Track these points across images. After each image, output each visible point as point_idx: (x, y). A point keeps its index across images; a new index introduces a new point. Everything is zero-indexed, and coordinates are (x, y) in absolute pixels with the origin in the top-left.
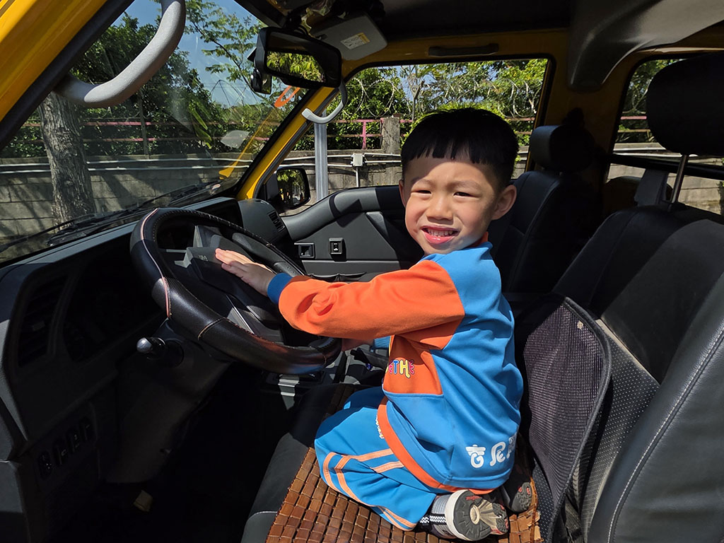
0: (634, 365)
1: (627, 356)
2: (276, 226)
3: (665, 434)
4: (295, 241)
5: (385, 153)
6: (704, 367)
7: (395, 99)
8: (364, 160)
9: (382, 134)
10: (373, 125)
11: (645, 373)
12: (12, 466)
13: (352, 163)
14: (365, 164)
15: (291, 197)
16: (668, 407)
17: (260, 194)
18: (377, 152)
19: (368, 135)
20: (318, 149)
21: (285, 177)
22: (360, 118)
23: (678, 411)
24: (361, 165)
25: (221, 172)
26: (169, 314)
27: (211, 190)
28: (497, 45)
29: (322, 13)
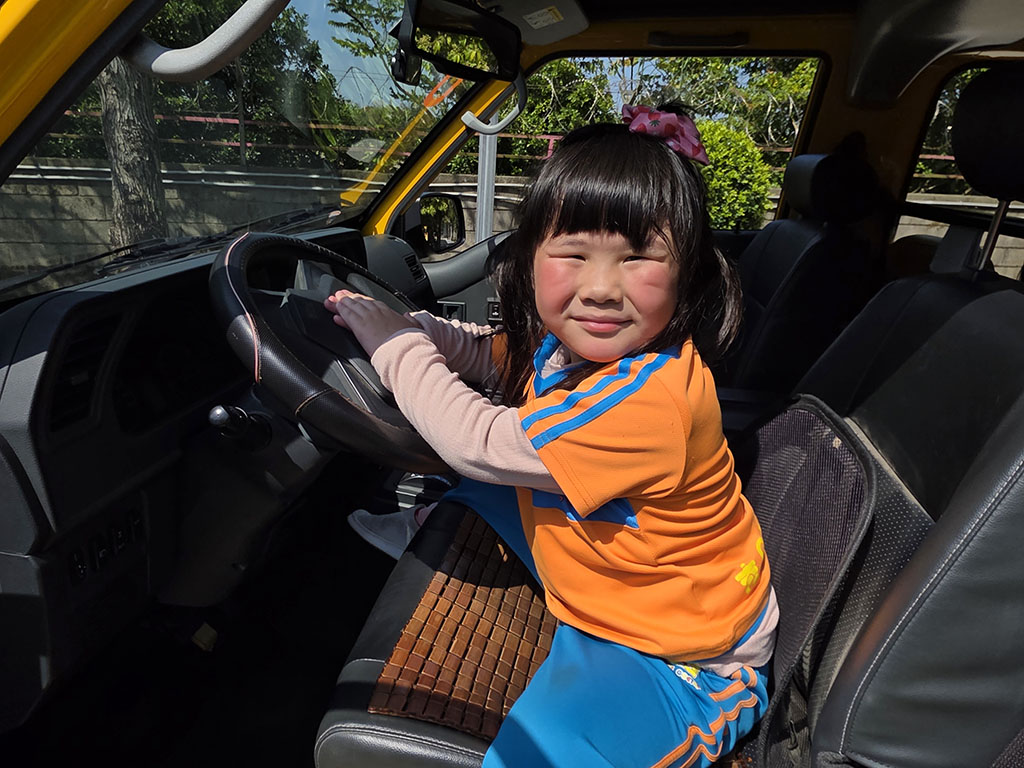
0: (903, 496)
1: (895, 484)
2: (414, 275)
3: (934, 592)
4: (439, 298)
6: (999, 500)
7: (597, 108)
11: (919, 508)
12: (33, 563)
15: (439, 238)
16: (942, 553)
17: (395, 228)
20: (483, 173)
21: (431, 210)
22: (546, 133)
23: (956, 560)
25: (343, 196)
26: (258, 377)
27: (328, 218)
28: (747, 34)
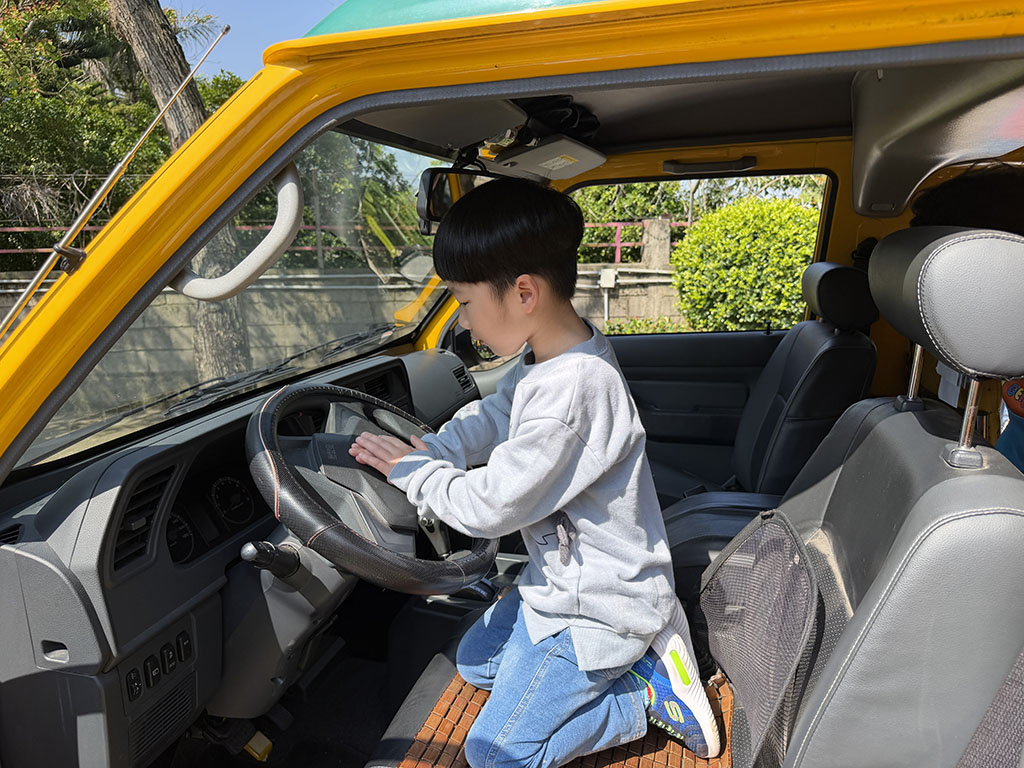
2: (462, 386)
5: (647, 268)
8: (616, 278)
9: (644, 240)
10: (634, 230)
13: (599, 282)
14: (617, 285)
17: (445, 342)
18: (636, 267)
19: (623, 244)
22: (614, 221)
24: (612, 285)
26: (277, 516)
27: (380, 339)
28: (754, 158)
29: (505, 143)
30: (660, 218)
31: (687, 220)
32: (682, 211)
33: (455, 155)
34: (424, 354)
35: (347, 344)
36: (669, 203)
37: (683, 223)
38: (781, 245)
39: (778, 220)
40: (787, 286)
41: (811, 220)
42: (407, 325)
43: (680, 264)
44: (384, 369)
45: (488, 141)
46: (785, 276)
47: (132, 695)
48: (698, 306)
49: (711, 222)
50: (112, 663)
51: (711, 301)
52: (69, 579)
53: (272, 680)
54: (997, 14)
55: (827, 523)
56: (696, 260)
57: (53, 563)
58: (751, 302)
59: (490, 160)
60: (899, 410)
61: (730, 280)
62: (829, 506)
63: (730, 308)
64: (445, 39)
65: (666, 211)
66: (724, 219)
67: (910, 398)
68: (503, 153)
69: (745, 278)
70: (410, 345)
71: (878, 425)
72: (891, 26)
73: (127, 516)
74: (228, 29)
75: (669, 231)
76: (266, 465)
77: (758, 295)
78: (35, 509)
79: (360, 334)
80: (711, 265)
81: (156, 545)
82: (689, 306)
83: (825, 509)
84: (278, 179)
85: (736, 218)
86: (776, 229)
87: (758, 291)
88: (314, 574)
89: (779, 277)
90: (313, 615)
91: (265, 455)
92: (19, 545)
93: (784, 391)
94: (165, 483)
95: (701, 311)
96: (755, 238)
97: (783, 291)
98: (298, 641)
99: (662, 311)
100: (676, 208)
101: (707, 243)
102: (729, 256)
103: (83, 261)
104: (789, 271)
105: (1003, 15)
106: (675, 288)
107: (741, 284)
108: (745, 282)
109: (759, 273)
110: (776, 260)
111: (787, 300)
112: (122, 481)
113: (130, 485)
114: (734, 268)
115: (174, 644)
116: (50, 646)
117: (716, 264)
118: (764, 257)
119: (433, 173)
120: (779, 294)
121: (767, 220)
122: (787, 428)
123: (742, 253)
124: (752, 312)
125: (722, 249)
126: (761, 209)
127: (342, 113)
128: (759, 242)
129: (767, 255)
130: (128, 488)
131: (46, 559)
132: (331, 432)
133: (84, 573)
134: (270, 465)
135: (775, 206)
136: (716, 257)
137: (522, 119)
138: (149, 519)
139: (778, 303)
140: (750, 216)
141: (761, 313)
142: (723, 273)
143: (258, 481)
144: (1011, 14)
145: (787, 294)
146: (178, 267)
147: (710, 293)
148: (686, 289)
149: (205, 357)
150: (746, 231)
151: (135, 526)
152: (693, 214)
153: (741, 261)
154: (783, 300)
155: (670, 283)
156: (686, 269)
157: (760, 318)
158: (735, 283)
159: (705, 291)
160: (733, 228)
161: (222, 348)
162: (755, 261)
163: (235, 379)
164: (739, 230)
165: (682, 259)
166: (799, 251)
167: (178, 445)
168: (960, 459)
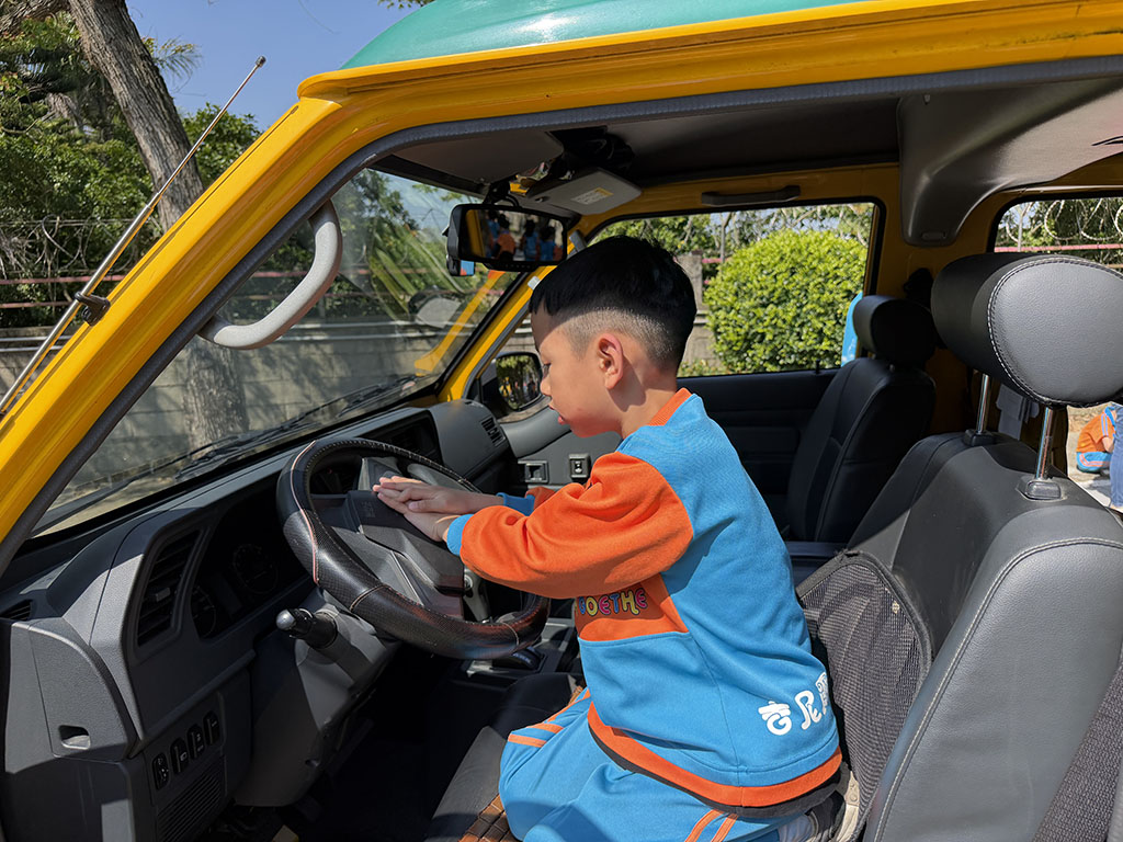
2: (492, 438)
4: (520, 459)
17: (472, 391)
26: (316, 579)
27: (401, 391)
28: (798, 187)
29: (537, 177)
30: (690, 254)
31: (719, 256)
32: (714, 247)
33: (486, 190)
34: (449, 405)
35: (367, 397)
36: (700, 239)
37: (714, 259)
38: (821, 280)
39: (817, 254)
40: (829, 324)
41: (851, 252)
42: (430, 376)
43: (714, 303)
44: (408, 422)
45: (521, 174)
46: (826, 314)
47: (159, 782)
48: (735, 348)
49: (745, 257)
50: (139, 747)
51: (748, 341)
52: (90, 657)
53: (308, 762)
54: (1059, 37)
55: (897, 567)
56: (730, 299)
57: (71, 640)
58: (791, 342)
59: (520, 195)
60: (968, 445)
61: (768, 319)
62: (899, 548)
63: (769, 349)
64: (494, 69)
65: (696, 247)
66: (758, 253)
67: (979, 433)
68: (535, 188)
69: (784, 317)
70: (432, 397)
71: (948, 462)
72: (954, 49)
73: (150, 585)
74: (263, 61)
75: (701, 268)
76: (302, 527)
77: (799, 334)
78: (45, 583)
79: (380, 385)
80: (747, 304)
81: (180, 618)
82: (725, 347)
83: (895, 552)
84: (315, 219)
85: (772, 252)
86: (815, 264)
87: (798, 330)
88: (353, 644)
89: (819, 315)
90: (351, 689)
91: (300, 515)
92: (32, 621)
93: (838, 432)
94: (190, 549)
95: (739, 353)
96: (793, 273)
97: (825, 330)
98: (333, 719)
99: (696, 354)
100: (707, 243)
101: (742, 281)
102: (766, 293)
103: (106, 310)
104: (829, 308)
105: (1065, 37)
106: (709, 329)
107: (780, 323)
108: (784, 321)
109: (799, 311)
110: (816, 296)
111: (830, 339)
112: (144, 548)
113: (154, 552)
114: (771, 306)
115: (201, 725)
116: (69, 732)
117: (752, 302)
118: (803, 294)
119: (464, 209)
120: (820, 332)
121: (805, 253)
122: (845, 470)
123: (780, 290)
124: (792, 353)
125: (758, 286)
126: (799, 242)
127: (383, 147)
128: (797, 277)
129: (806, 291)
130: (151, 556)
131: (63, 636)
132: (365, 489)
133: (107, 648)
134: (306, 525)
135: (813, 239)
136: (752, 295)
137: (558, 150)
138: (173, 588)
139: (821, 342)
140: (787, 250)
141: (802, 354)
142: (760, 312)
143: (293, 542)
144: (1073, 36)
145: (829, 333)
146: (209, 314)
147: (747, 333)
148: (721, 330)
149: (196, 419)
150: (783, 267)
151: (159, 597)
152: (725, 249)
153: (779, 298)
154: (825, 339)
155: (704, 324)
156: (719, 309)
157: (801, 359)
158: (774, 322)
159: (742, 332)
160: (769, 264)
161: (215, 408)
162: (794, 297)
163: (248, 436)
164: (775, 265)
165: (716, 298)
166: (840, 286)
167: (201, 508)
168: (1037, 490)
